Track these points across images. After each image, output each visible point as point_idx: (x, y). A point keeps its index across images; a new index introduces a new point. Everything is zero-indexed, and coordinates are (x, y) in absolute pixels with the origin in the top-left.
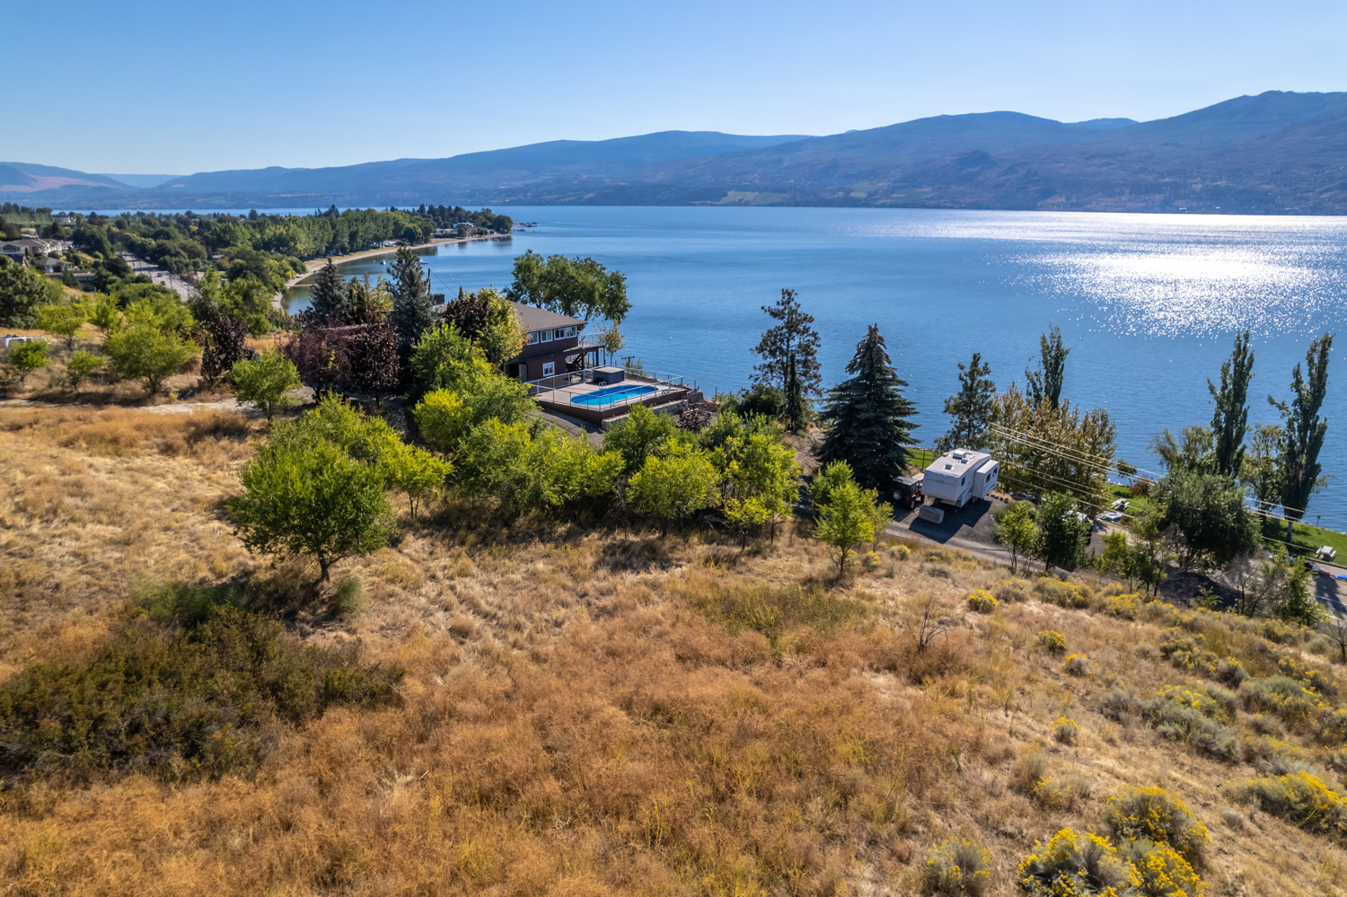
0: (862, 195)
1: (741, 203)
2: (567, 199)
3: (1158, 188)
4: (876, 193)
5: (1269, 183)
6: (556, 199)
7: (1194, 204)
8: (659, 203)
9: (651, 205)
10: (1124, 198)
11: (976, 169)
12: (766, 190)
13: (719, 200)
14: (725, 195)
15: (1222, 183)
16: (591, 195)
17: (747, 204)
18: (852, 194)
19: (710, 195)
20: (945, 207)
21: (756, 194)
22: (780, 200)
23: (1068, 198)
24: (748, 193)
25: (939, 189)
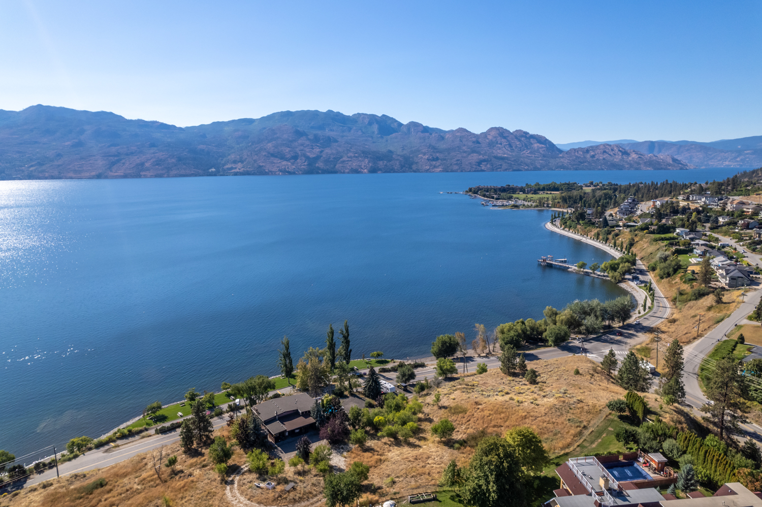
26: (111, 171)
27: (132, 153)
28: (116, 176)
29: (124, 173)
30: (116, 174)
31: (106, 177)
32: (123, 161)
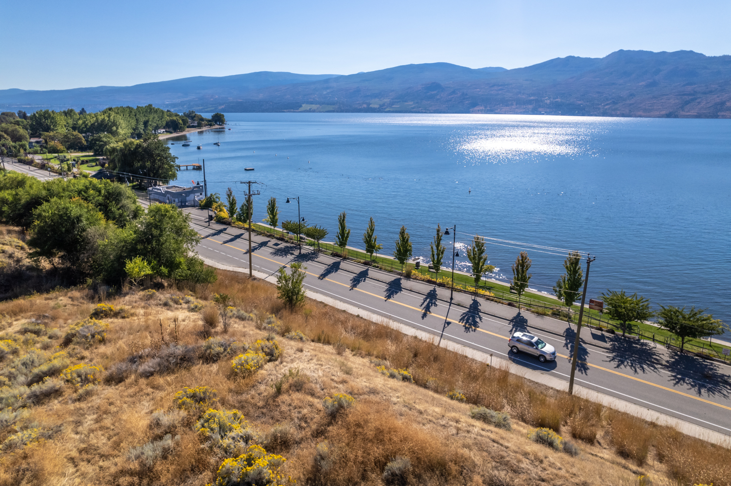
0: (377, 106)
1: (310, 111)
2: (209, 109)
3: (530, 102)
4: (384, 105)
5: (580, 100)
6: (202, 109)
7: (548, 110)
8: (263, 111)
9: (259, 112)
10: (513, 107)
11: (435, 92)
12: (323, 103)
13: (298, 109)
14: (301, 106)
15: (559, 100)
16: (223, 107)
17: (314, 111)
18: (371, 106)
19: (292, 106)
20: (422, 113)
21: (318, 106)
22: (332, 109)
23: (485, 107)
24: (313, 105)
25: (417, 103)
26: (683, 110)
27: (711, 92)
28: (689, 115)
29: (698, 113)
30: (688, 114)
31: (676, 117)
32: (698, 100)
